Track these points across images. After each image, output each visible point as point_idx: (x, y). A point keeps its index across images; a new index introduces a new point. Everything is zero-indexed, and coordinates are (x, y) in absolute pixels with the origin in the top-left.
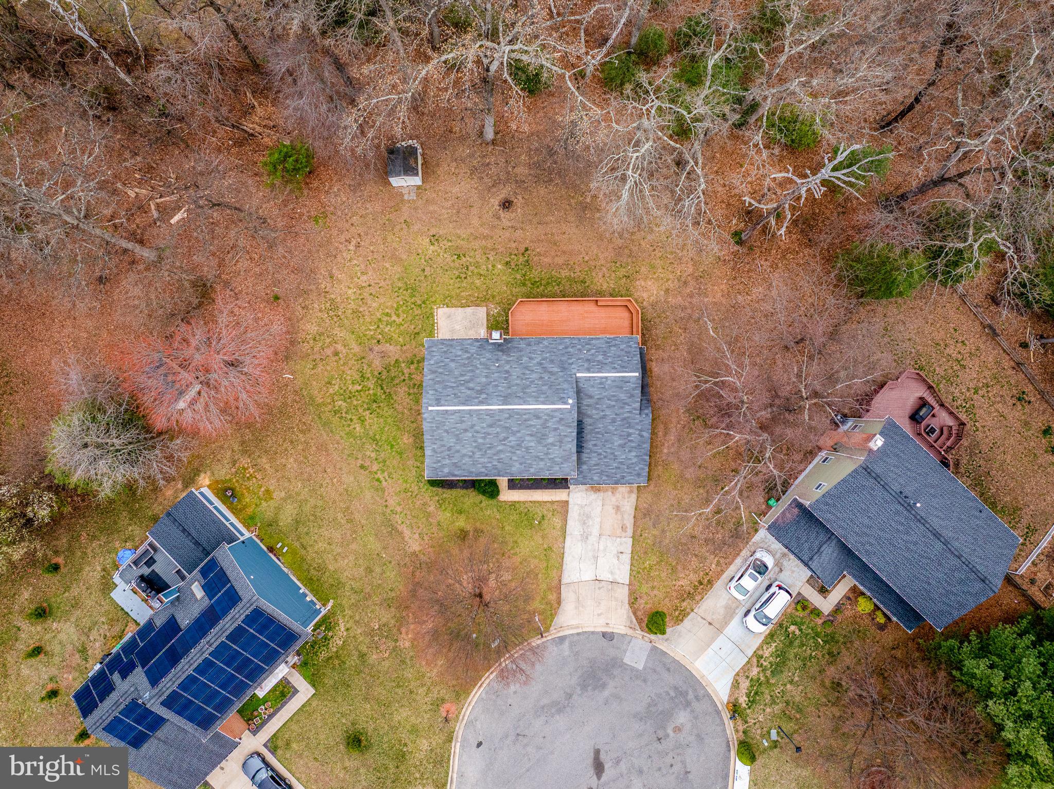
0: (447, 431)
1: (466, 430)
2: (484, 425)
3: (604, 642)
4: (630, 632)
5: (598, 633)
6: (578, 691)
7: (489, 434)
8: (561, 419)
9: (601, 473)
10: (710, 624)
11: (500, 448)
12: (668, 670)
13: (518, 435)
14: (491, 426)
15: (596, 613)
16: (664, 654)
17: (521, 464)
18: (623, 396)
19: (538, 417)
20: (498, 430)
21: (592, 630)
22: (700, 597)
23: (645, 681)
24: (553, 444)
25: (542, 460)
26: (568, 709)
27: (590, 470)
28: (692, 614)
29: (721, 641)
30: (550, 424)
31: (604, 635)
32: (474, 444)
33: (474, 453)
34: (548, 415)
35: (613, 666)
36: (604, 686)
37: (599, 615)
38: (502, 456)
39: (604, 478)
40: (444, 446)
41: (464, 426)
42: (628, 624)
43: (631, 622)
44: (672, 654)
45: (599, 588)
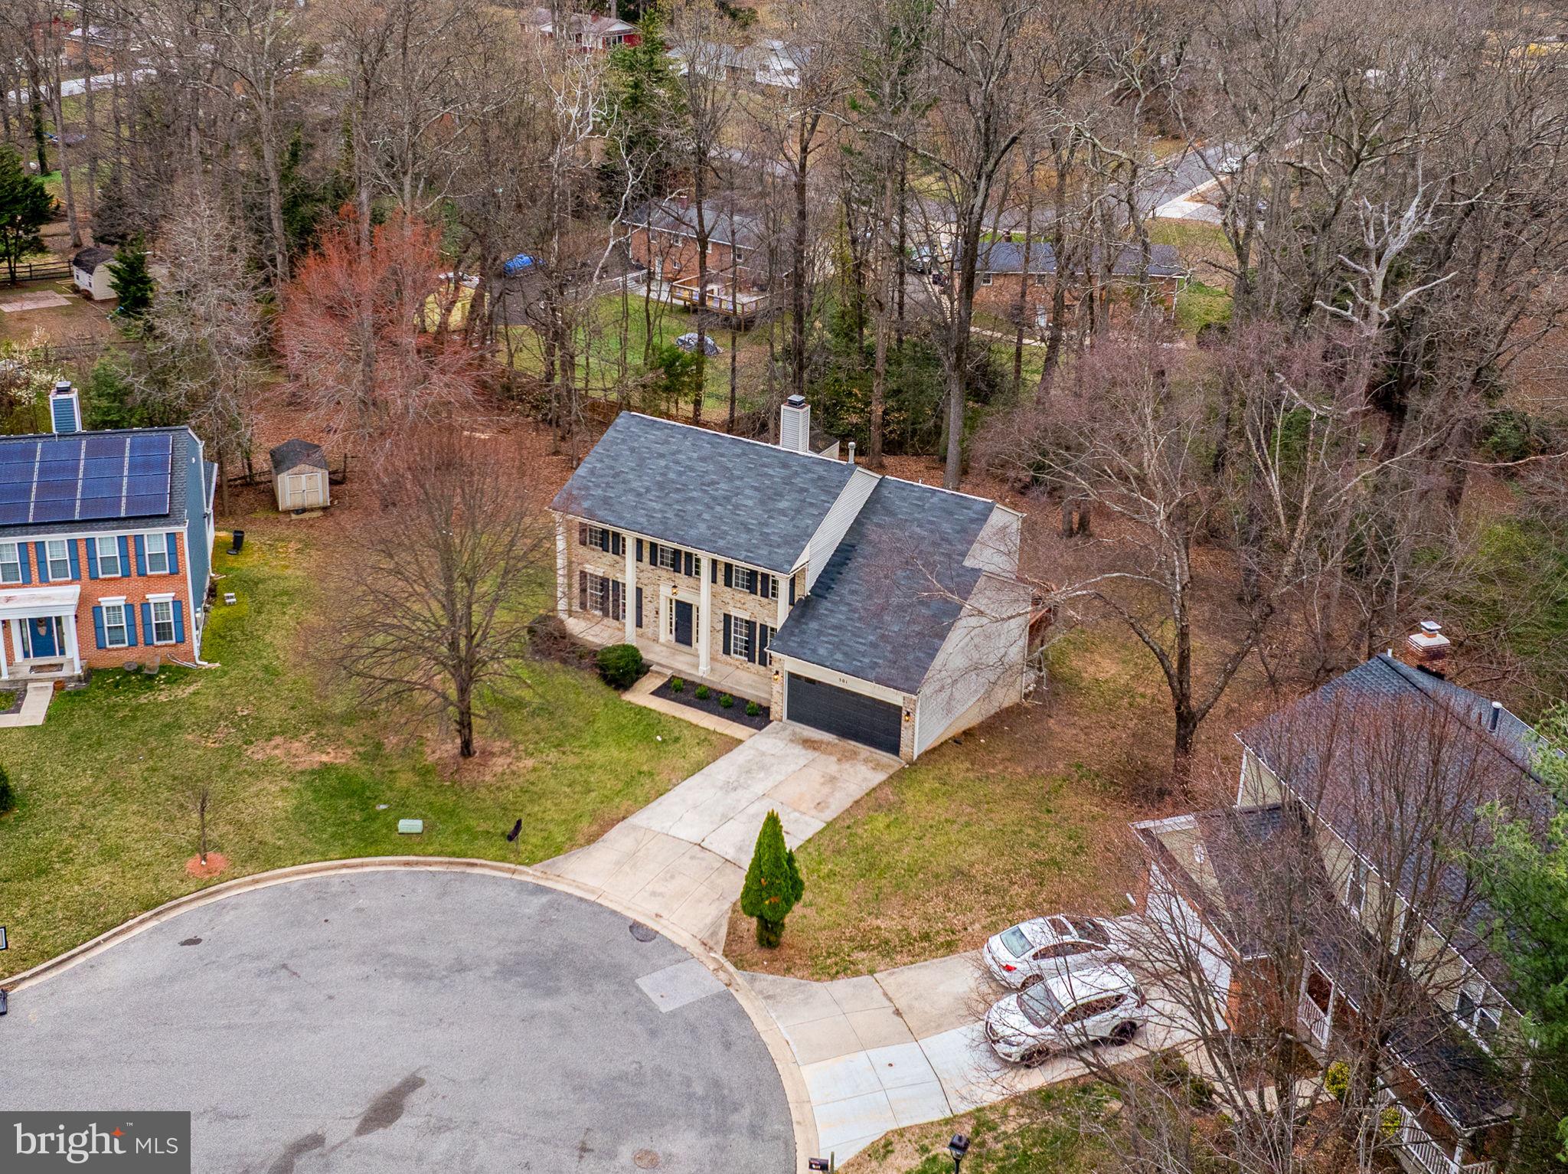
0: (632, 450)
1: (662, 456)
2: (695, 455)
3: (626, 936)
4: (695, 948)
5: (625, 918)
6: (488, 972)
7: (692, 470)
8: (821, 478)
9: (837, 646)
10: (898, 1012)
11: (695, 494)
12: (728, 1046)
13: (738, 483)
14: (703, 459)
15: (650, 888)
16: (741, 1014)
17: (709, 528)
18: (946, 527)
19: (785, 466)
20: (711, 467)
21: (618, 909)
22: (906, 960)
23: (653, 1033)
24: (782, 512)
25: (749, 531)
26: (434, 984)
27: (820, 633)
28: (866, 979)
29: (904, 1052)
30: (797, 480)
31: (635, 927)
32: (659, 478)
33: (648, 490)
34: (804, 466)
35: (606, 976)
36: (550, 992)
37: (654, 894)
38: (689, 508)
39: (839, 656)
40: (612, 468)
41: (662, 449)
42: (705, 935)
43: (714, 934)
44: (760, 1026)
45: (692, 858)
